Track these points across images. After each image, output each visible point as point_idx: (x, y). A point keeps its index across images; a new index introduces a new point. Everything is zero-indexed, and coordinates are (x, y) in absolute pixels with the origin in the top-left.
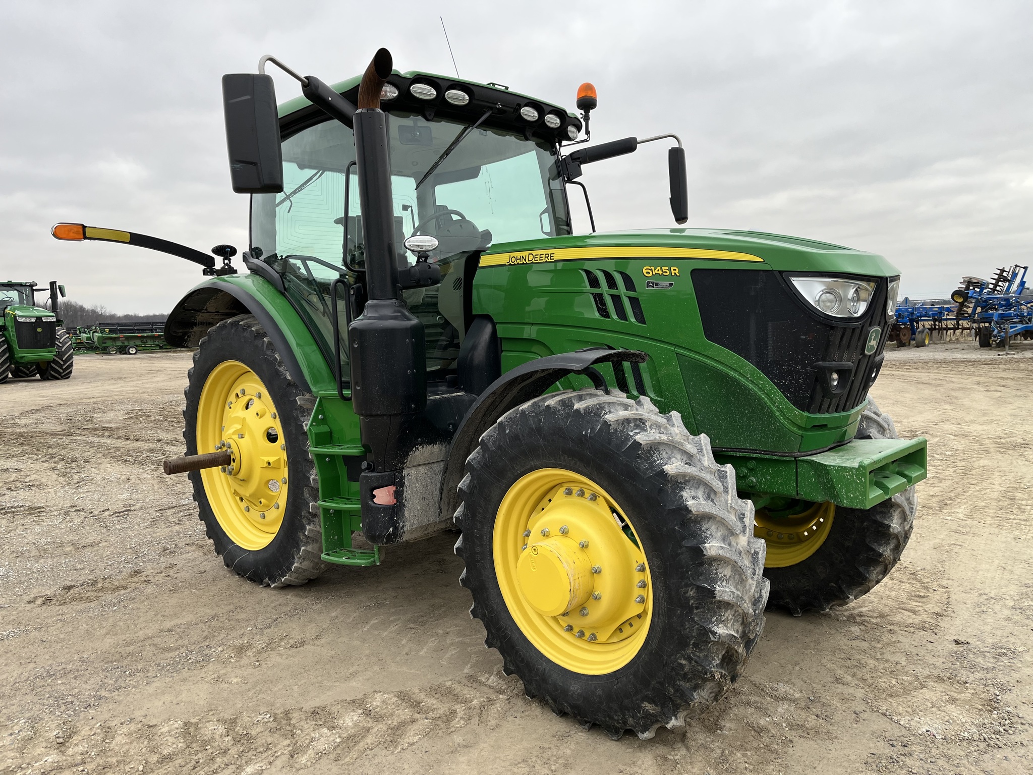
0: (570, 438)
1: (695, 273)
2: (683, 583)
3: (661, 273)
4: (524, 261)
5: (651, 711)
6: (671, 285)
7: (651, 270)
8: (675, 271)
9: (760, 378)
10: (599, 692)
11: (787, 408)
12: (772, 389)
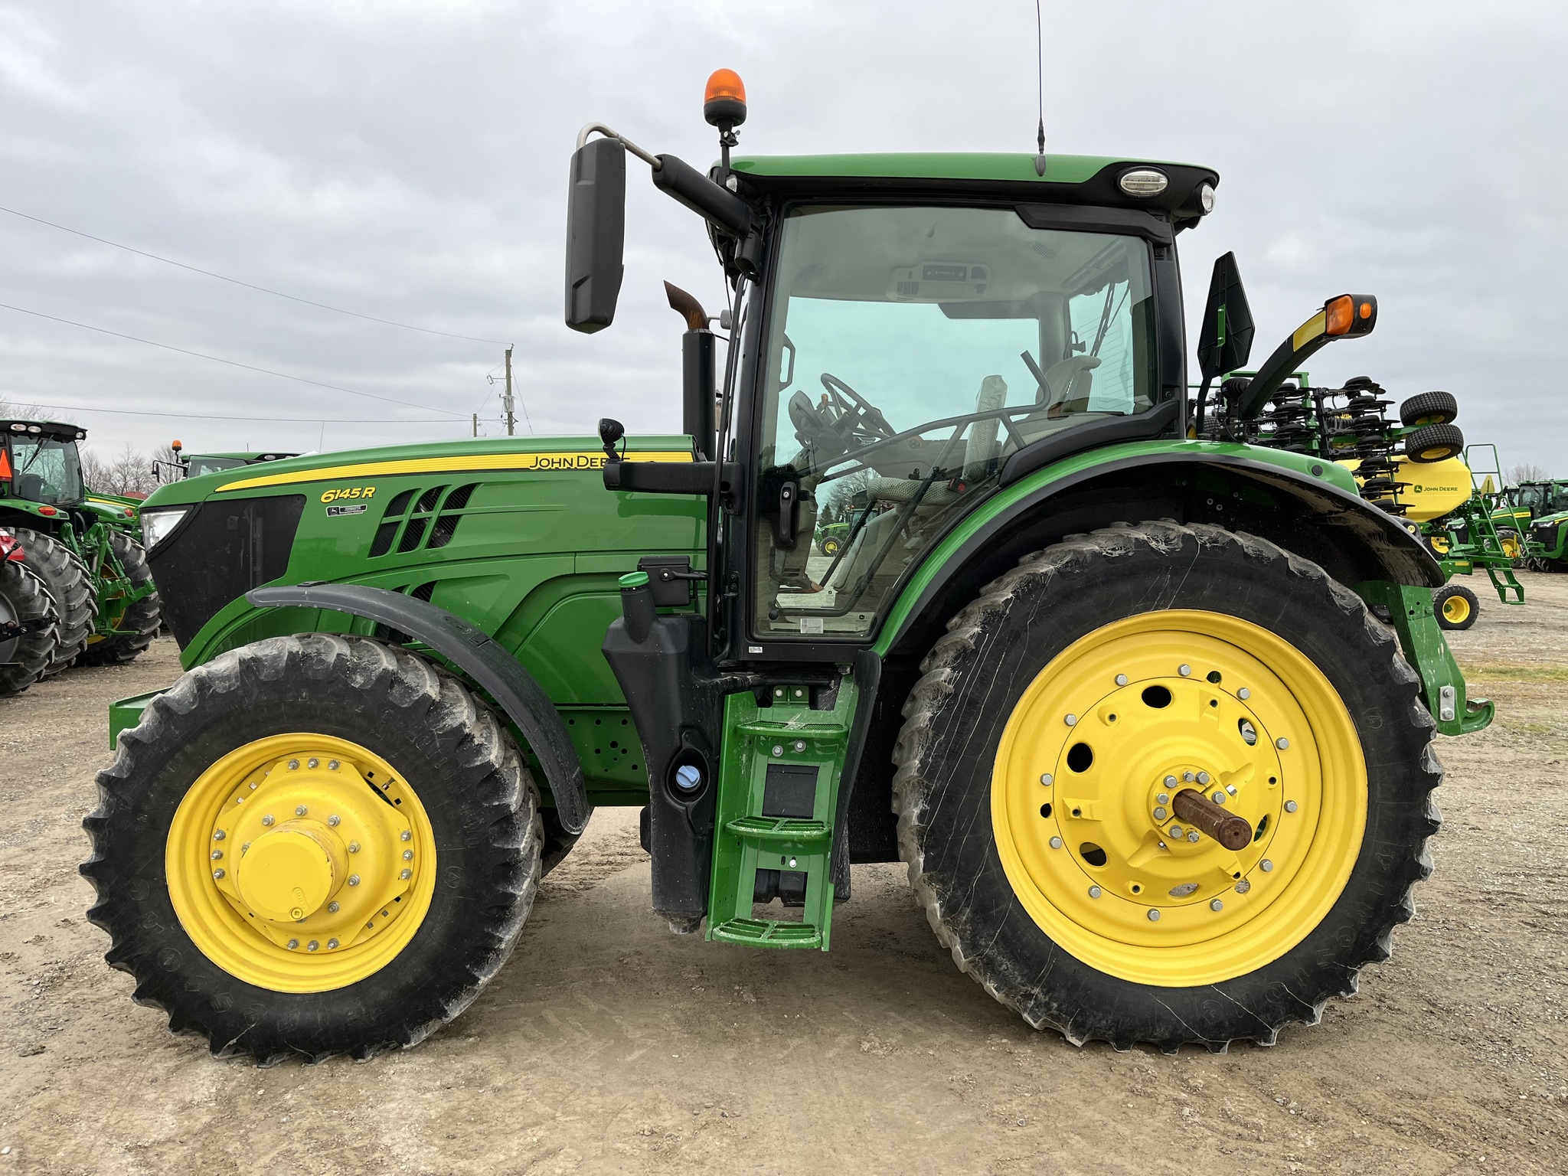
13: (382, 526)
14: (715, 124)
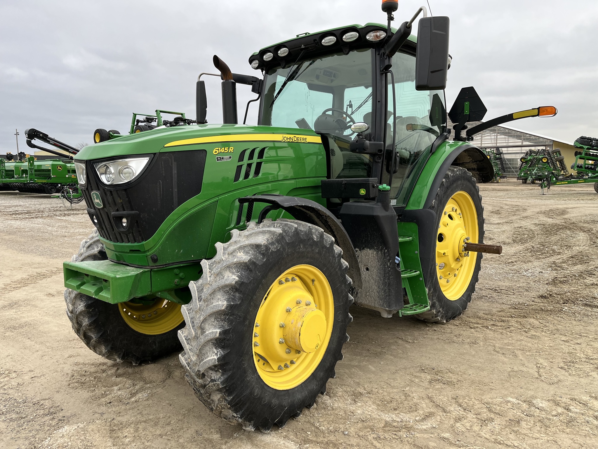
13: (238, 166)
14: (385, 12)
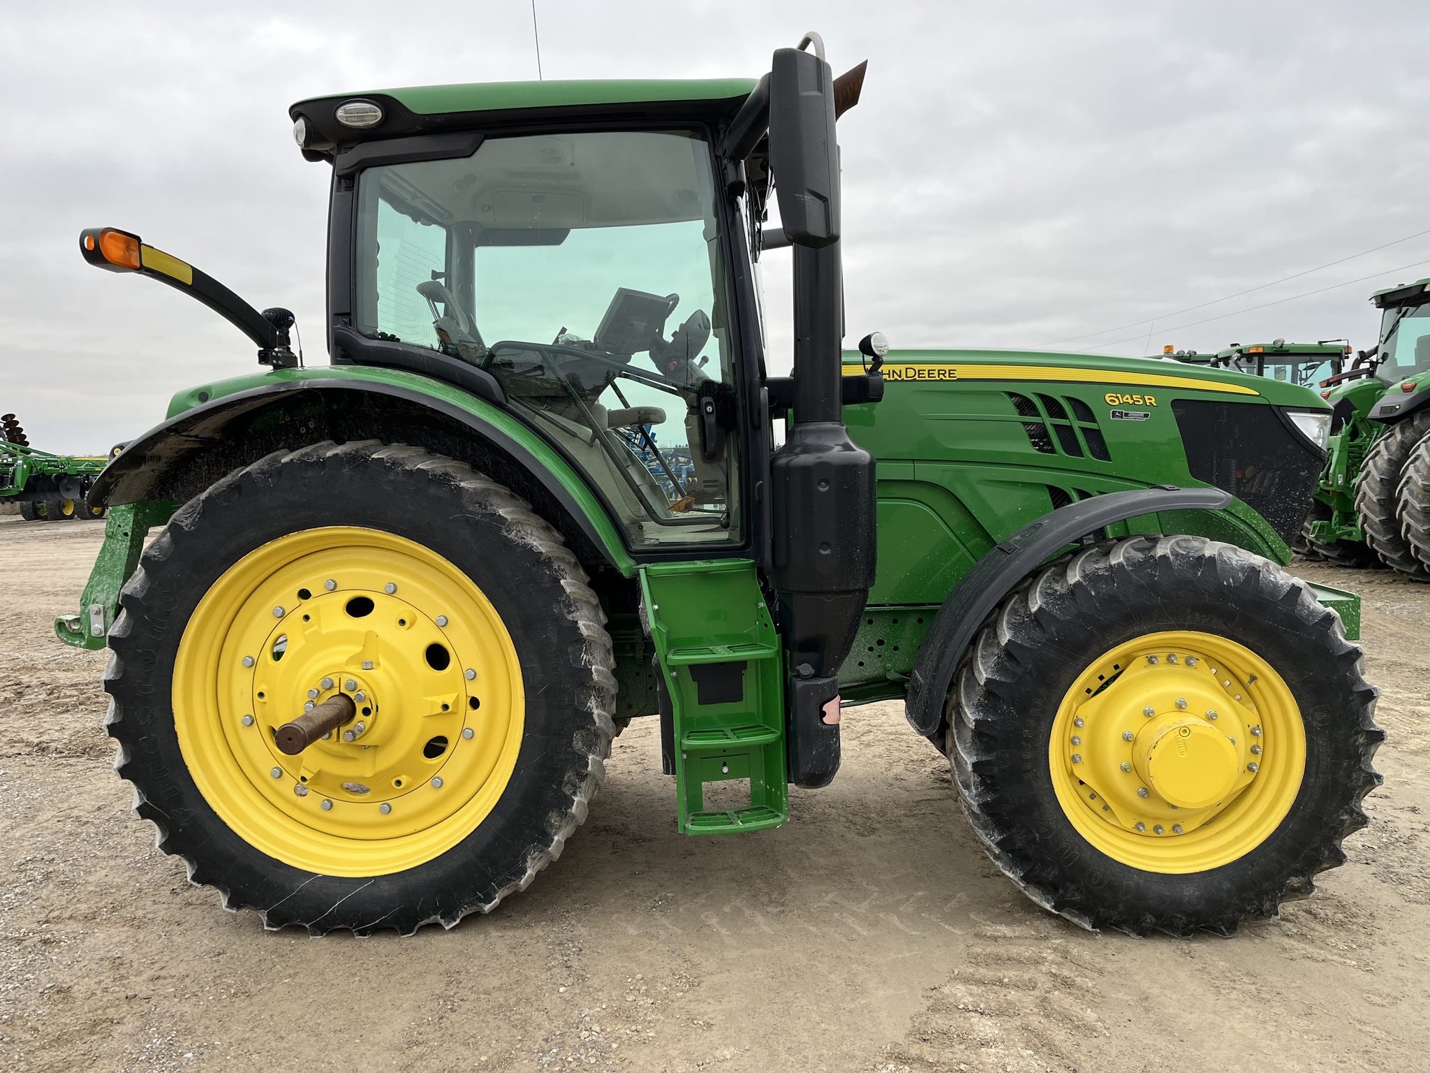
0: (1206, 591)
1: (1176, 404)
2: (1353, 732)
3: (1131, 402)
4: (896, 376)
5: (1296, 885)
6: (1146, 416)
7: (1117, 397)
8: (1151, 400)
9: (1254, 518)
10: (1227, 885)
11: (1280, 547)
12: (1266, 528)
